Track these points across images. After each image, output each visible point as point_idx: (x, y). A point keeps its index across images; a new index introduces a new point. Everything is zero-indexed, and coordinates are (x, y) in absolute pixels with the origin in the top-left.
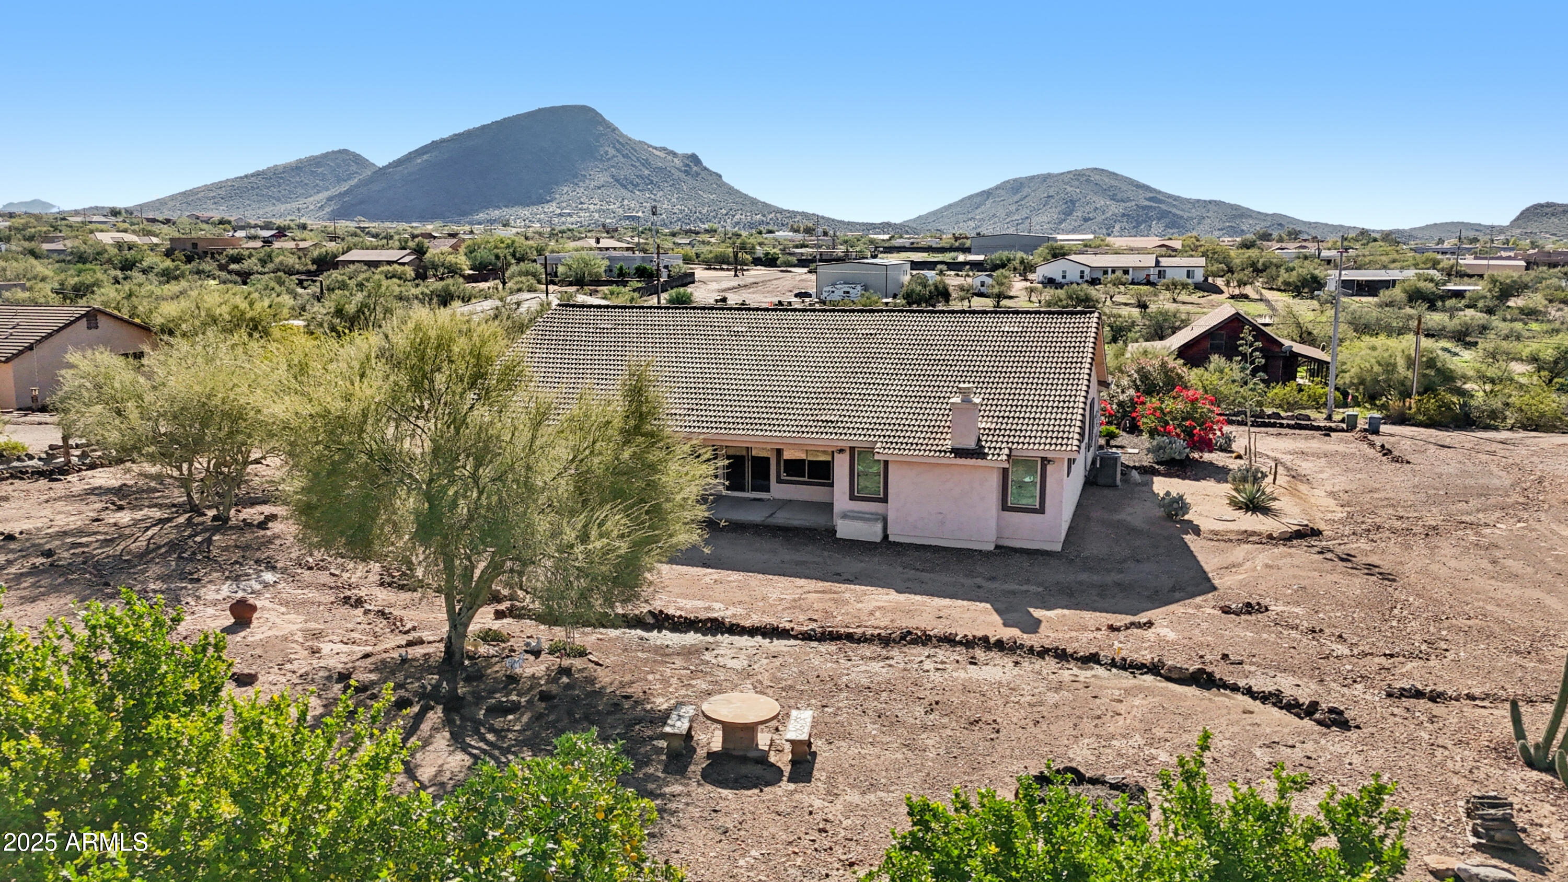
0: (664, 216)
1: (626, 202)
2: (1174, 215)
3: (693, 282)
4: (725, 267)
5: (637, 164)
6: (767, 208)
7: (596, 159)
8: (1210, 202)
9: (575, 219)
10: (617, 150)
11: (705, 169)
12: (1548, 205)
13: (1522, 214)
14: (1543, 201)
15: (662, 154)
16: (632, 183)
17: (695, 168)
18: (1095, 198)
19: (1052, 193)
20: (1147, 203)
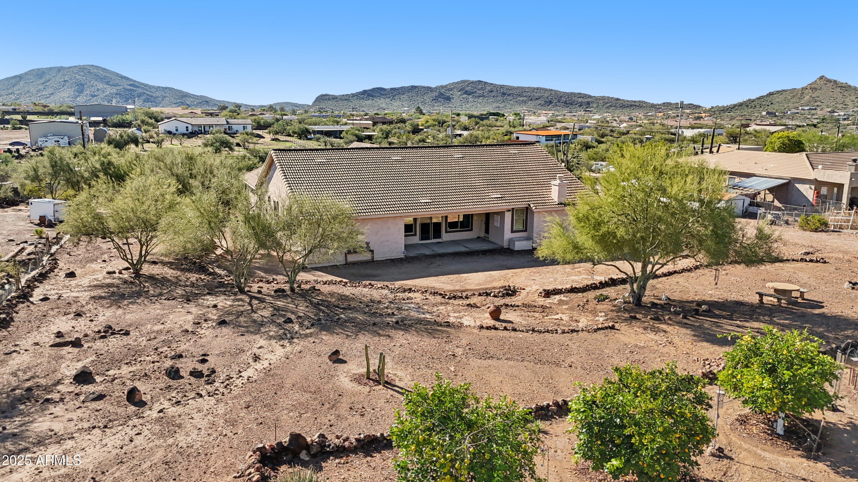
2: (148, 95)
8: (166, 88)
12: (326, 95)
13: (317, 99)
14: (324, 93)
18: (96, 83)
19: (66, 79)
20: (129, 87)
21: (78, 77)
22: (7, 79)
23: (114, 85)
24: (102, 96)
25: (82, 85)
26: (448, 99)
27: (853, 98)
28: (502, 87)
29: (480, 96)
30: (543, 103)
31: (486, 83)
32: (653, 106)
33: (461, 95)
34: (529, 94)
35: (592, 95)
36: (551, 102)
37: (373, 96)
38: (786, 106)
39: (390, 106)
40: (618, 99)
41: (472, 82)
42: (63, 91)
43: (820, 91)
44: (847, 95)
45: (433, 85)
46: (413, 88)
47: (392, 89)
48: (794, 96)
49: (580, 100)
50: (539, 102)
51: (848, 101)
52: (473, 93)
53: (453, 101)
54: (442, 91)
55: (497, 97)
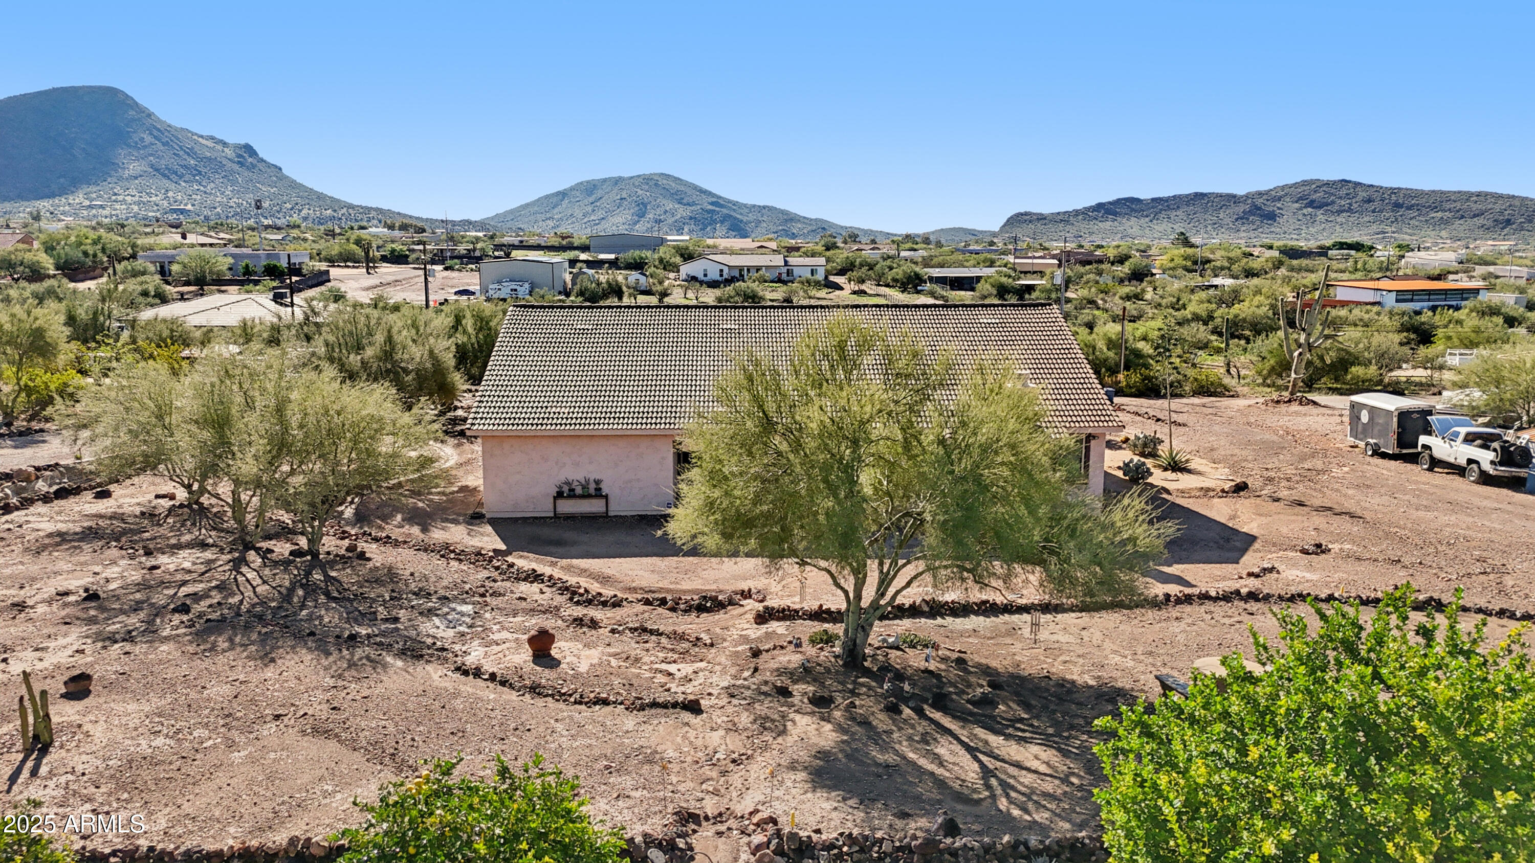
0: (218, 210)
1: (170, 194)
2: (735, 218)
3: (329, 281)
4: (349, 264)
5: (181, 153)
6: (335, 204)
7: (129, 146)
9: (106, 212)
10: (155, 137)
11: (262, 160)
12: (1026, 214)
13: (1008, 220)
14: (1022, 211)
15: (210, 143)
16: (176, 173)
17: (250, 160)
18: (664, 201)
19: (624, 195)
20: (710, 207)
21: (640, 192)
22: (547, 197)
23: (688, 204)
24: (671, 220)
25: (645, 205)
26: (1271, 217)
28: (1394, 191)
29: (1342, 211)
30: (1489, 223)
31: (1360, 184)
33: (1301, 209)
34: (1458, 205)
36: (1508, 222)
37: (1115, 214)
39: (1147, 231)
41: (1327, 184)
42: (618, 214)
46: (1199, 196)
47: (1153, 200)
50: (1479, 221)
52: (1327, 205)
53: (1281, 221)
54: (1259, 202)
55: (1381, 211)
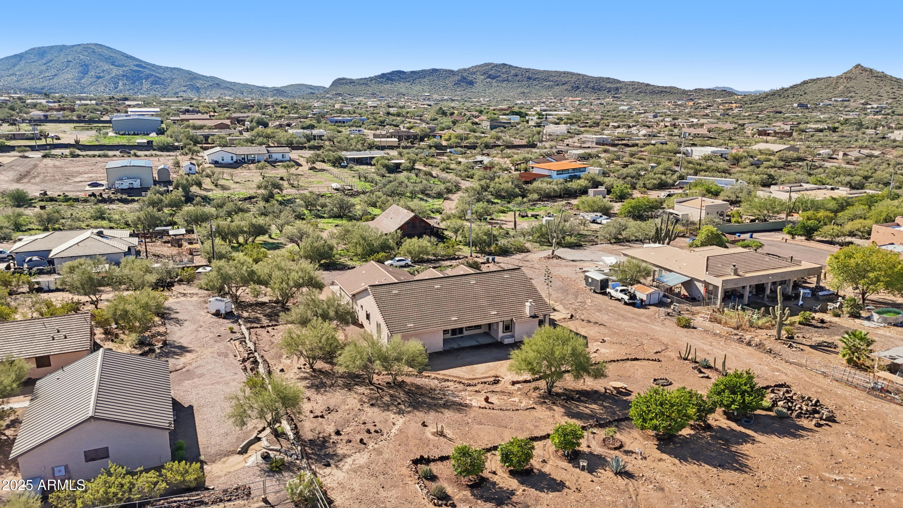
2: (156, 76)
8: (174, 69)
12: (343, 79)
13: (333, 83)
14: (341, 77)
18: (101, 64)
19: (69, 59)
20: (136, 68)
21: (82, 57)
22: (7, 58)
23: (120, 66)
24: (108, 77)
25: (87, 66)
26: (471, 83)
27: (888, 89)
28: (528, 70)
29: (505, 81)
30: (570, 88)
31: (511, 66)
32: (684, 92)
33: (485, 79)
34: (556, 78)
35: (622, 80)
36: (578, 88)
37: (392, 80)
38: (819, 96)
39: (410, 90)
40: (648, 85)
41: (496, 65)
42: (67, 72)
43: (855, 81)
44: (883, 85)
45: (455, 68)
46: (435, 71)
47: (412, 72)
48: (829, 86)
49: (609, 85)
50: (565, 87)
51: (882, 92)
52: (497, 77)
53: (476, 85)
54: (465, 74)
55: (522, 81)
